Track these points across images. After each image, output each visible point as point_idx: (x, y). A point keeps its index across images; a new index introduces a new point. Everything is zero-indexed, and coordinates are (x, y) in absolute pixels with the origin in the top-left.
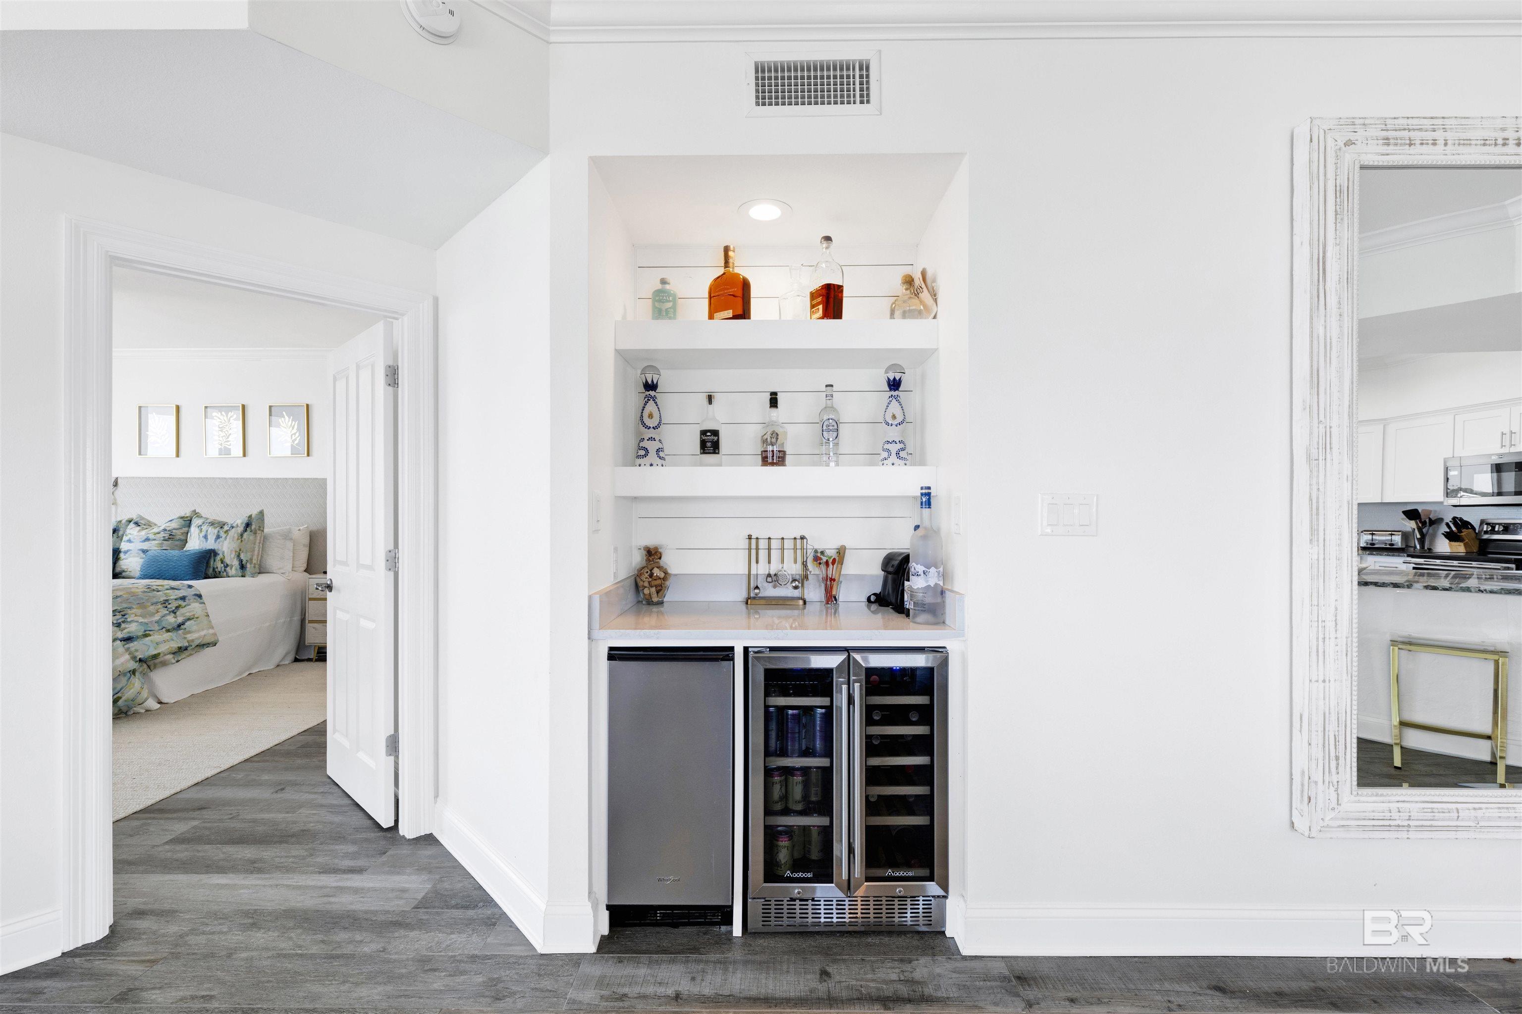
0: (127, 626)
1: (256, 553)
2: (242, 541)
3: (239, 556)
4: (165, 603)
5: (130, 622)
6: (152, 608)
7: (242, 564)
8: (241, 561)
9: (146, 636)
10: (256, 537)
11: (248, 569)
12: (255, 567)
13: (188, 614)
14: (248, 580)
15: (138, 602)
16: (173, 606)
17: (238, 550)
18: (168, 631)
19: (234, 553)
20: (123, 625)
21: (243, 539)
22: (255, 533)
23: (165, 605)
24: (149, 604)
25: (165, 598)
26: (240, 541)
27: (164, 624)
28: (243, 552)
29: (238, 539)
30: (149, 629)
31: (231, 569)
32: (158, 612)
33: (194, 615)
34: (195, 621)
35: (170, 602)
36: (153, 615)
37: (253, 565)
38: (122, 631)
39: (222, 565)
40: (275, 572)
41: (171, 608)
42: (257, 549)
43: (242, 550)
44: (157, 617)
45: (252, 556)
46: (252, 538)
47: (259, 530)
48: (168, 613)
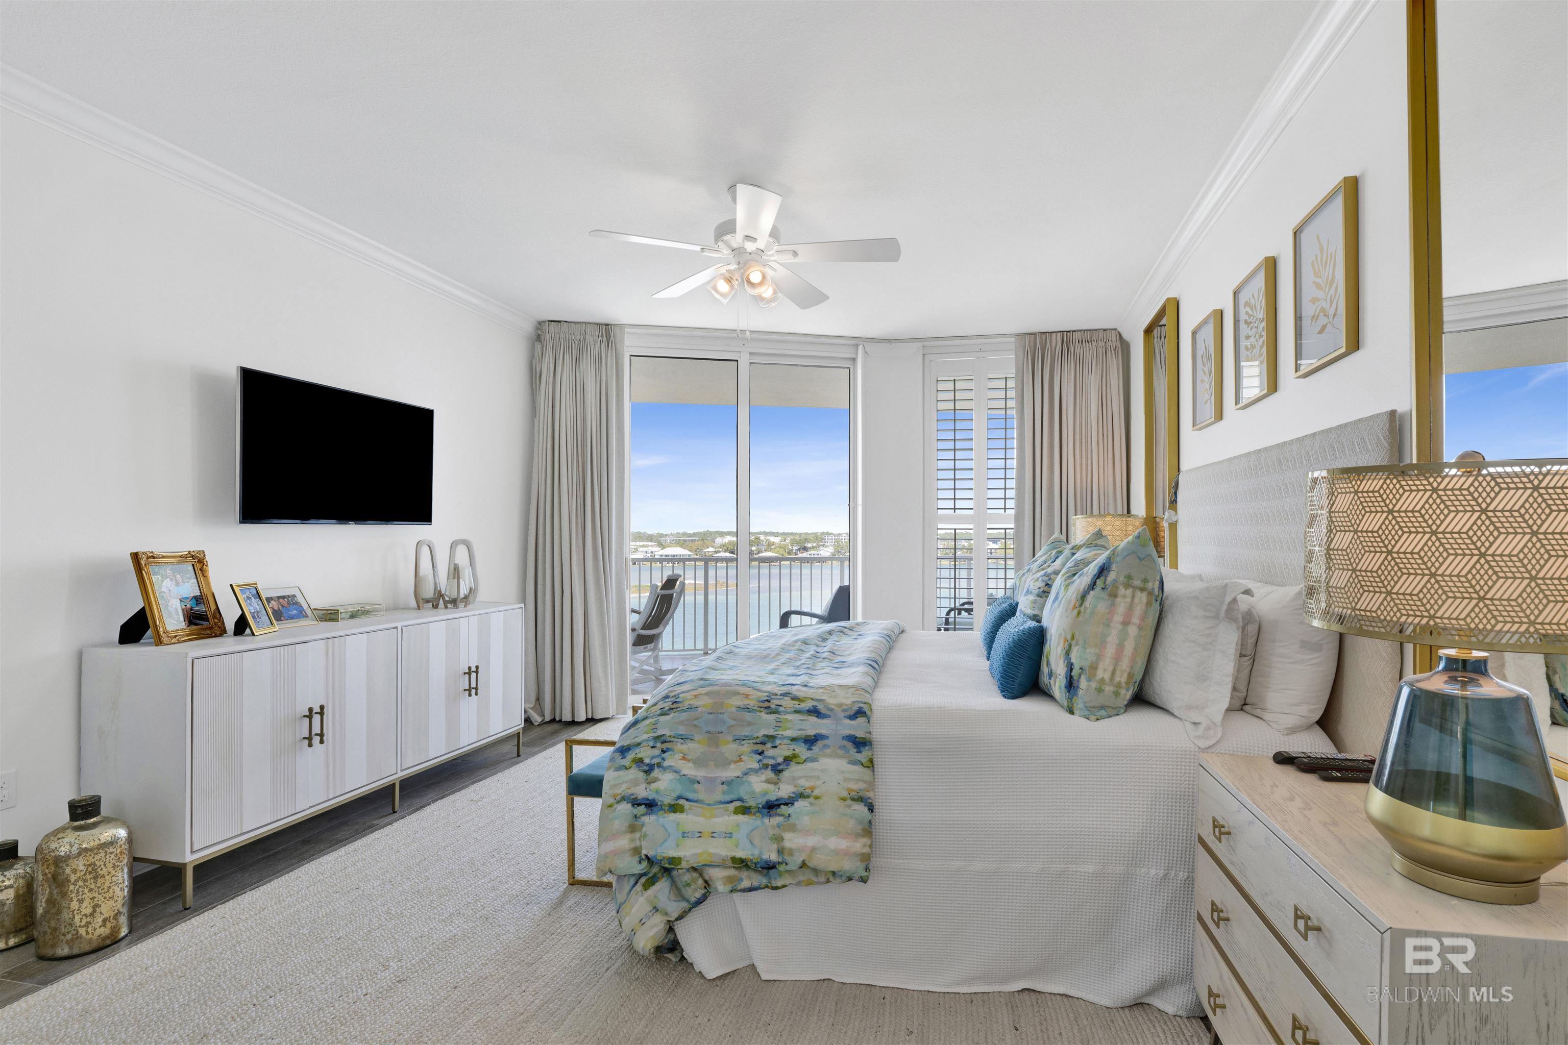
0: (660, 776)
1: (1110, 650)
2: (1079, 613)
3: (1068, 653)
4: (763, 743)
5: (665, 769)
6: (730, 749)
7: (1071, 678)
8: (1070, 666)
9: (674, 808)
10: (1113, 605)
11: (1080, 692)
12: (1100, 690)
13: (804, 783)
14: (1077, 721)
15: (708, 729)
16: (778, 754)
17: (1069, 637)
18: (745, 810)
19: (1063, 643)
20: (656, 773)
21: (1082, 609)
22: (1114, 595)
23: (760, 748)
24: (730, 738)
25: (771, 732)
26: (1076, 611)
27: (742, 792)
28: (1077, 644)
29: (1075, 607)
30: (690, 795)
31: (1058, 684)
32: (740, 760)
33: (813, 789)
34: (811, 804)
35: (778, 742)
36: (725, 763)
37: (1094, 685)
38: (649, 783)
39: (1048, 669)
40: (1176, 714)
41: (773, 758)
42: (1112, 640)
43: (1075, 637)
44: (732, 772)
45: (1099, 657)
46: (1102, 607)
47: (1127, 586)
48: (756, 765)
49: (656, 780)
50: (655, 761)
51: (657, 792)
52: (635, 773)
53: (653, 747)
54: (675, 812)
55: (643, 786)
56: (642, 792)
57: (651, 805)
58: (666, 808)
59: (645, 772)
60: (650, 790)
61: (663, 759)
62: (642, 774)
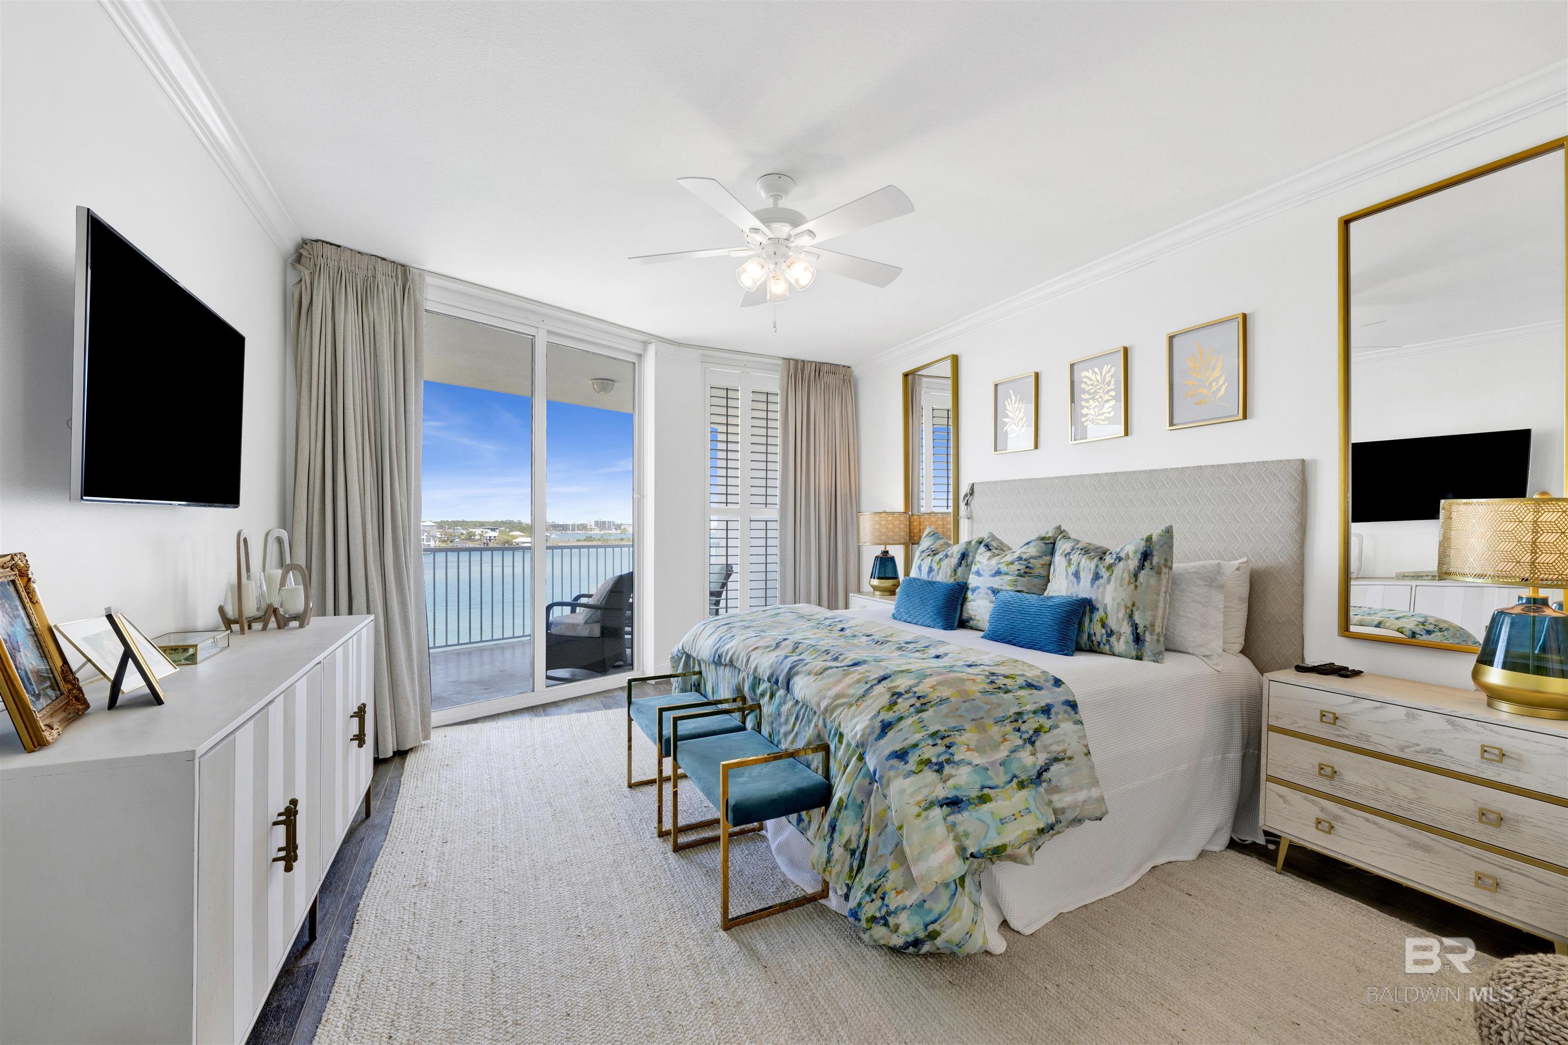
0: (953, 772)
1: (1160, 612)
2: (1136, 587)
3: (1131, 616)
4: (1016, 721)
5: (958, 764)
6: (995, 731)
7: (1137, 634)
8: (1135, 627)
9: (983, 799)
10: (1160, 580)
11: (1147, 644)
12: (1158, 641)
13: (1055, 748)
14: (1147, 665)
15: (973, 716)
16: (1029, 727)
17: (1130, 605)
18: (1022, 785)
19: (1123, 610)
20: (947, 769)
21: (1138, 583)
22: (1159, 573)
23: (1015, 725)
24: (991, 721)
25: (1017, 709)
26: (1132, 586)
27: (1015, 768)
28: (1138, 609)
29: (1130, 583)
30: (990, 783)
31: (1118, 639)
32: (1005, 740)
33: (1064, 751)
34: (1067, 765)
35: (1025, 717)
36: (996, 746)
37: (1155, 637)
38: (945, 782)
39: (1104, 631)
40: (1190, 651)
41: (1027, 732)
42: (1161, 604)
43: (1137, 604)
44: (1003, 753)
45: (1155, 617)
46: (1153, 582)
47: (1166, 566)
48: (1020, 742)
49: (950, 777)
50: (942, 758)
51: (956, 788)
52: (929, 775)
53: (934, 745)
54: (985, 803)
55: (940, 786)
56: (941, 792)
57: (954, 803)
58: (976, 801)
59: (937, 771)
60: (947, 788)
61: (952, 754)
62: (935, 774)
